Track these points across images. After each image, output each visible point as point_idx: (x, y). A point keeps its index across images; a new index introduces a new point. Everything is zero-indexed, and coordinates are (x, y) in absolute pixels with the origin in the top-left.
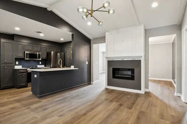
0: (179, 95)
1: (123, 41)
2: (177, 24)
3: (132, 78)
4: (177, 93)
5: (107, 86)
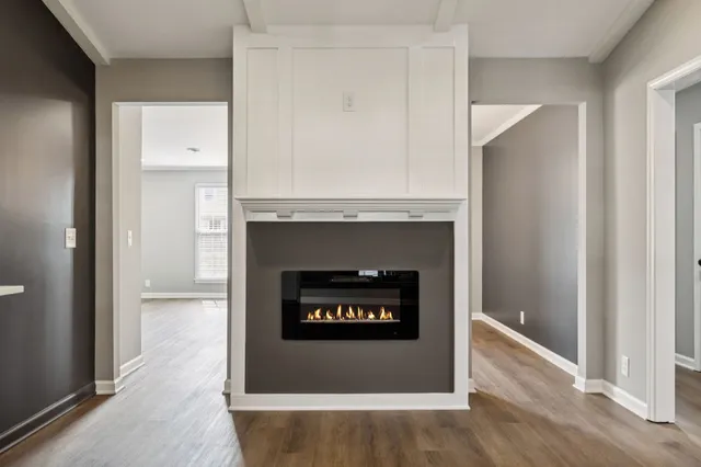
0: (598, 386)
1: (349, 103)
2: (586, 59)
3: (406, 327)
4: (588, 377)
5: (244, 394)
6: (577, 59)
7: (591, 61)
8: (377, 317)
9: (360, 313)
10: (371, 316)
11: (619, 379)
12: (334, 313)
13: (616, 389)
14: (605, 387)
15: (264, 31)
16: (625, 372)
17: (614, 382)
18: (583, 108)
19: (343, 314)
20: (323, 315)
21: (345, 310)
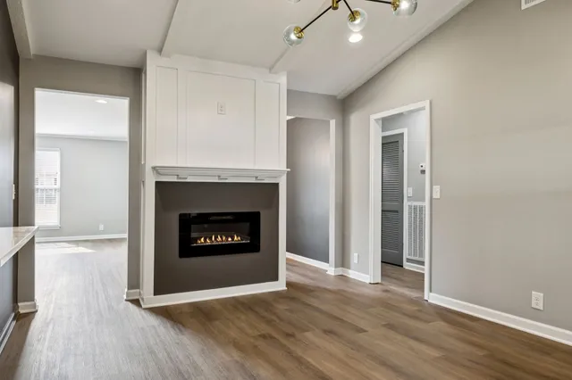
0: (340, 271)
1: (221, 109)
3: (252, 245)
4: (336, 267)
5: (152, 296)
6: (330, 96)
7: (338, 98)
8: (233, 240)
9: (224, 238)
10: (230, 239)
11: (352, 265)
12: (211, 239)
13: (350, 271)
14: (343, 271)
15: (169, 56)
16: (356, 261)
17: (349, 268)
18: (333, 123)
19: (215, 239)
20: (205, 240)
21: (216, 238)
